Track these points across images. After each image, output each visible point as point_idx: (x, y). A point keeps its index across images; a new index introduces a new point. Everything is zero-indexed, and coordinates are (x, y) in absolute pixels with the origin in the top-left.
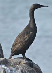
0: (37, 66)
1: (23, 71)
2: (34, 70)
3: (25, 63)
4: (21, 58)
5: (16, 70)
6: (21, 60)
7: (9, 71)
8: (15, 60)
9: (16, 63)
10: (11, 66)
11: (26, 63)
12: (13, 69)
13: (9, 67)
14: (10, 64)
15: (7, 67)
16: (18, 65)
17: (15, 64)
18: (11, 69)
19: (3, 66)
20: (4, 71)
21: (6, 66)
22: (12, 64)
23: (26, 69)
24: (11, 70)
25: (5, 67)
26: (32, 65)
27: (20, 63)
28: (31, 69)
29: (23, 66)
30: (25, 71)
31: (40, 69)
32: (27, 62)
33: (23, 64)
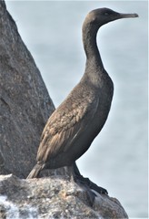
3: (73, 194)
6: (63, 182)
9: (46, 192)
11: (76, 194)
13: (20, 202)
14: (26, 195)
15: (14, 202)
16: (50, 198)
17: (40, 194)
18: (23, 209)
20: (1, 214)
21: (10, 198)
22: (33, 193)
23: (71, 213)
25: (7, 203)
26: (94, 199)
27: (56, 192)
28: (88, 213)
29: (65, 201)
30: (69, 216)
32: (79, 190)
33: (67, 195)
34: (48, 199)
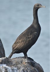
0: (38, 65)
1: (25, 71)
2: (36, 69)
4: (23, 57)
5: (18, 69)
6: (23, 59)
7: (11, 70)
8: (17, 59)
9: (18, 62)
10: (12, 65)
11: (28, 63)
12: (15, 68)
13: (11, 66)
14: (12, 64)
15: (9, 66)
16: (20, 64)
17: (16, 63)
18: (12, 68)
19: (5, 66)
20: (6, 70)
21: (7, 65)
22: (14, 63)
23: (28, 69)
24: (13, 70)
25: (7, 67)
26: (34, 65)
27: (22, 62)
28: (33, 69)
29: (25, 65)
30: (27, 70)
31: (42, 68)
32: (29, 61)
33: (25, 63)
34: (19, 65)
